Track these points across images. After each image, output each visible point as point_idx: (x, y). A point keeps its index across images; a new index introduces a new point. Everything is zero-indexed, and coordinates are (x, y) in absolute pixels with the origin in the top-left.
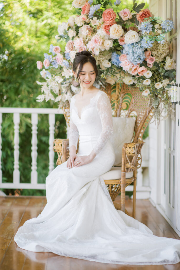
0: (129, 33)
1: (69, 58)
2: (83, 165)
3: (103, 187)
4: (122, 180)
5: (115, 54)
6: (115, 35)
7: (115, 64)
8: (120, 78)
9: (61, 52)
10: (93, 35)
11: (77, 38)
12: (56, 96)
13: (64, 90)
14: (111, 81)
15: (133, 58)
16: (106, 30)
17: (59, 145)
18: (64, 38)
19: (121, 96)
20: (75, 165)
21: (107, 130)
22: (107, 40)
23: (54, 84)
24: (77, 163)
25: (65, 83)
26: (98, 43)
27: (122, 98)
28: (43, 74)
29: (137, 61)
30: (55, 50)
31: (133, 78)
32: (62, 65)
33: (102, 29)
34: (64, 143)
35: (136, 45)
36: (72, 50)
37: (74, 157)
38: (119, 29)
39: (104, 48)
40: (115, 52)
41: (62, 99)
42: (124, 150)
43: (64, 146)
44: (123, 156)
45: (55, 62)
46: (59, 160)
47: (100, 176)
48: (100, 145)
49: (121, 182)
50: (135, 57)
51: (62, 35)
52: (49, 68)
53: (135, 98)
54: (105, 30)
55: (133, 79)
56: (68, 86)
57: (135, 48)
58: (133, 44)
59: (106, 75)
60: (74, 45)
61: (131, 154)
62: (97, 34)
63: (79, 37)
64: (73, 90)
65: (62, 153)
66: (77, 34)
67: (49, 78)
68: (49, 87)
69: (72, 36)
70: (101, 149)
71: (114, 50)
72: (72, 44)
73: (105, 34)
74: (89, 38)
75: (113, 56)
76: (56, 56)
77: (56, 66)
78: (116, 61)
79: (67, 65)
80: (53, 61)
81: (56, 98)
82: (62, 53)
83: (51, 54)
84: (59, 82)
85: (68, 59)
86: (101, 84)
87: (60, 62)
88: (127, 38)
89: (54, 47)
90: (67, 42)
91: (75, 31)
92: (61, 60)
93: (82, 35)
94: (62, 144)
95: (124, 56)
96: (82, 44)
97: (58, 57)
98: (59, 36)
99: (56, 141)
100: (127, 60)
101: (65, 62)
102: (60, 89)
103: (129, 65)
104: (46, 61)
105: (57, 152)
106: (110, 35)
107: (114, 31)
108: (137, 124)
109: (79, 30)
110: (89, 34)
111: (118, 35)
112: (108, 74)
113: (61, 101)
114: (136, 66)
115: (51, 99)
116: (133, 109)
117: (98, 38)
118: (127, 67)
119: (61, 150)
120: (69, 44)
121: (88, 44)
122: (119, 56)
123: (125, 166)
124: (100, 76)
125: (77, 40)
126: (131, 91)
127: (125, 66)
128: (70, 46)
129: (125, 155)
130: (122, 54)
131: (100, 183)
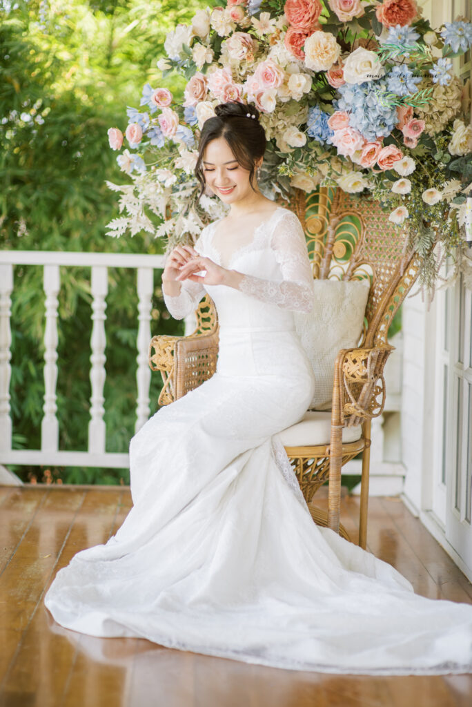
1: (194, 120)
3: (282, 465)
4: (332, 447)
5: (317, 111)
6: (319, 60)
7: (317, 139)
8: (329, 174)
9: (173, 104)
10: (258, 59)
11: (215, 66)
12: (157, 222)
13: (180, 207)
14: (306, 182)
15: (365, 122)
16: (293, 46)
17: (165, 352)
18: (183, 67)
19: (332, 224)
22: (296, 73)
23: (152, 189)
25: (181, 186)
26: (271, 81)
27: (334, 227)
28: (124, 162)
29: (375, 129)
30: (157, 97)
31: (365, 175)
32: (176, 140)
33: (284, 45)
34: (178, 347)
35: (374, 88)
36: (202, 99)
38: (329, 44)
39: (289, 95)
40: (317, 107)
41: (174, 230)
42: (340, 367)
43: (178, 355)
44: (336, 383)
45: (157, 131)
46: (165, 392)
47: (274, 435)
49: (329, 451)
50: (372, 120)
51: (177, 60)
52: (141, 148)
53: (368, 229)
54: (290, 46)
55: (363, 177)
56: (191, 196)
57: (372, 95)
58: (365, 85)
59: (291, 167)
60: (208, 87)
61: (358, 379)
62: (269, 56)
63: (220, 65)
64: (203, 207)
65: (174, 374)
66: (217, 55)
67: (139, 175)
68: (141, 196)
69: (204, 62)
71: (315, 100)
72: (202, 82)
73: (290, 58)
74: (249, 69)
75: (312, 116)
76: (160, 116)
77: (159, 142)
78: (320, 131)
79: (188, 138)
80: (152, 129)
81: (159, 227)
82: (174, 107)
83: (145, 109)
84: (168, 185)
85: (192, 124)
86: (279, 190)
87: (171, 130)
88: (351, 68)
89: (153, 92)
90: (189, 79)
91: (211, 48)
92: (173, 126)
93: (229, 61)
94: (175, 350)
95: (342, 117)
96: (230, 82)
97: (164, 118)
98: (169, 61)
99: (157, 340)
100: (349, 128)
101: (182, 131)
102: (170, 203)
103: (353, 140)
104: (133, 128)
105: (159, 371)
106: (306, 61)
107: (316, 51)
108: (374, 299)
109: (222, 46)
110: (248, 57)
111: (325, 59)
112: (297, 164)
113: (171, 235)
114: (374, 144)
115: (146, 230)
116: (363, 259)
117: (273, 69)
118: (348, 146)
119: (171, 367)
120: (196, 84)
121: (245, 83)
122: (327, 116)
123: (340, 409)
124: (277, 170)
125: (217, 72)
126: (359, 210)
127: (345, 144)
128: (197, 88)
129: (343, 380)
130: (336, 112)
131: (275, 454)
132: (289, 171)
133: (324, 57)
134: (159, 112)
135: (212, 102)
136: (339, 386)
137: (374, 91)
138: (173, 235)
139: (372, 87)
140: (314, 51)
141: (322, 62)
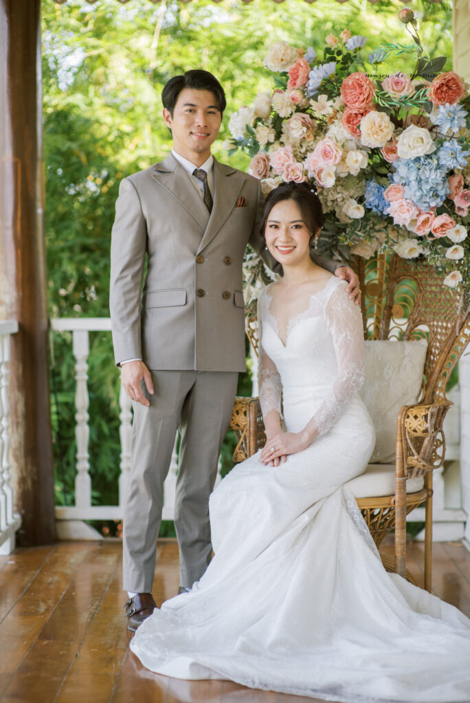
0: (408, 132)
3: (352, 513)
4: (397, 498)
5: (373, 184)
6: (374, 138)
7: (374, 210)
8: (387, 242)
10: (317, 137)
11: (276, 145)
13: (247, 276)
14: (364, 250)
15: (418, 194)
16: (350, 125)
17: (238, 413)
18: (246, 145)
21: (351, 375)
22: (353, 150)
24: (270, 451)
26: (331, 158)
29: (428, 200)
31: (420, 241)
33: (341, 124)
34: (251, 407)
35: (427, 162)
36: (265, 176)
38: (383, 123)
39: (347, 170)
40: (373, 180)
42: (402, 423)
43: (251, 415)
44: (399, 438)
46: (239, 450)
47: (344, 484)
48: (330, 409)
49: (394, 502)
50: (425, 192)
51: (241, 140)
54: (347, 125)
55: (419, 244)
57: (425, 169)
58: (418, 159)
59: (351, 237)
60: (270, 164)
61: (419, 434)
62: (327, 135)
63: (282, 143)
65: (247, 434)
66: (279, 135)
69: (266, 142)
71: (371, 174)
72: (265, 160)
73: (347, 136)
74: (308, 146)
75: (369, 189)
78: (376, 202)
88: (404, 145)
90: (253, 157)
91: (273, 128)
93: (290, 139)
94: (247, 410)
95: (397, 190)
96: (291, 160)
98: (233, 141)
100: (404, 199)
103: (408, 210)
105: (233, 430)
106: (362, 139)
107: (372, 130)
108: (432, 357)
109: (283, 125)
110: (308, 136)
111: (380, 137)
112: (356, 234)
114: (428, 213)
116: (420, 320)
117: (332, 147)
118: (403, 216)
119: (244, 426)
120: (259, 163)
121: (305, 159)
122: (383, 189)
123: (403, 462)
124: (337, 240)
125: (279, 150)
126: (416, 274)
127: (401, 214)
128: (260, 166)
129: (405, 435)
130: (392, 185)
131: (346, 503)
132: (348, 240)
133: (379, 135)
135: (275, 178)
136: (402, 441)
137: (426, 165)
139: (425, 161)
140: (370, 130)
141: (377, 140)
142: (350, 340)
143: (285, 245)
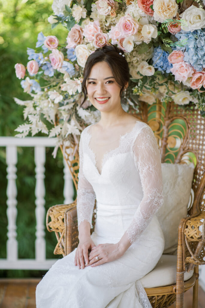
0: (189, 10)
1: (74, 58)
2: (106, 263)
3: (144, 302)
4: (177, 287)
5: (159, 50)
6: (164, 15)
7: (160, 69)
8: (167, 93)
9: (59, 46)
10: (118, 15)
11: (88, 20)
12: (50, 126)
13: (65, 116)
14: (149, 98)
15: (195, 58)
16: (144, 5)
17: (58, 220)
18: (65, 21)
19: (166, 125)
20: (91, 262)
21: (153, 198)
22: (146, 24)
23: (46, 104)
24: (95, 259)
25: (66, 102)
26: (130, 30)
27: (167, 127)
28: (26, 85)
29: (202, 63)
30: (48, 42)
31: (191, 93)
32: (62, 71)
33: (137, 5)
34: (67, 216)
35: (202, 34)
36: (79, 43)
37: (89, 246)
38: (171, 3)
39: (141, 39)
40: (159, 47)
41: (61, 132)
42: (183, 231)
43: (68, 222)
44: (179, 243)
45: (49, 66)
46: (59, 247)
47: (137, 280)
48: (139, 225)
49: (176, 290)
50: (200, 57)
51: (61, 17)
52: (37, 76)
53: (191, 128)
54: (141, 6)
55: (191, 95)
56: (72, 109)
57: (201, 39)
58: (196, 32)
59: (141, 89)
60: (83, 34)
61: (195, 240)
62: (126, 13)
63: (91, 19)
64: (80, 115)
65: (65, 235)
66: (89, 13)
67: (36, 94)
68: (38, 109)
69: (80, 18)
70: (140, 232)
71: (158, 43)
72: (79, 31)
73: (141, 14)
74: (112, 22)
75: (156, 54)
76: (50, 55)
77: (51, 72)
78: (162, 64)
79: (70, 70)
80: (45, 64)
81: (51, 130)
82: (60, 48)
83: (39, 50)
84: (57, 101)
85: (73, 60)
86: (132, 104)
87: (59, 65)
88: (187, 21)
89: (45, 39)
90: (70, 30)
91: (85, 8)
92: (60, 62)
93: (98, 16)
94: (65, 218)
95: (178, 55)
96: (99, 32)
97: (54, 57)
98: (56, 17)
99: (52, 211)
100: (184, 62)
101: (66, 65)
102: (58, 113)
103: (186, 70)
104: (32, 64)
105: (54, 232)
106: (154, 15)
107: (162, 8)
108: (198, 177)
109: (92, 6)
110: (112, 13)
111: (168, 14)
112: (145, 87)
113: (59, 135)
114: (200, 73)
115: (42, 132)
116: (189, 149)
117: (131, 21)
118: (182, 74)
119: (63, 230)
120: (75, 33)
121: (109, 31)
122: (167, 54)
123: (183, 261)
124: (132, 92)
125: (89, 24)
126: (185, 115)
127: (180, 73)
128: (76, 35)
129: (185, 240)
130: (174, 51)
131: (138, 295)
132: (140, 91)
133: (167, 13)
134: (50, 52)
135: (86, 45)
136: (182, 245)
137: (201, 36)
138: (61, 135)
139: (201, 34)
140: (160, 9)
141: (166, 16)
142: (151, 171)
143: (102, 96)
